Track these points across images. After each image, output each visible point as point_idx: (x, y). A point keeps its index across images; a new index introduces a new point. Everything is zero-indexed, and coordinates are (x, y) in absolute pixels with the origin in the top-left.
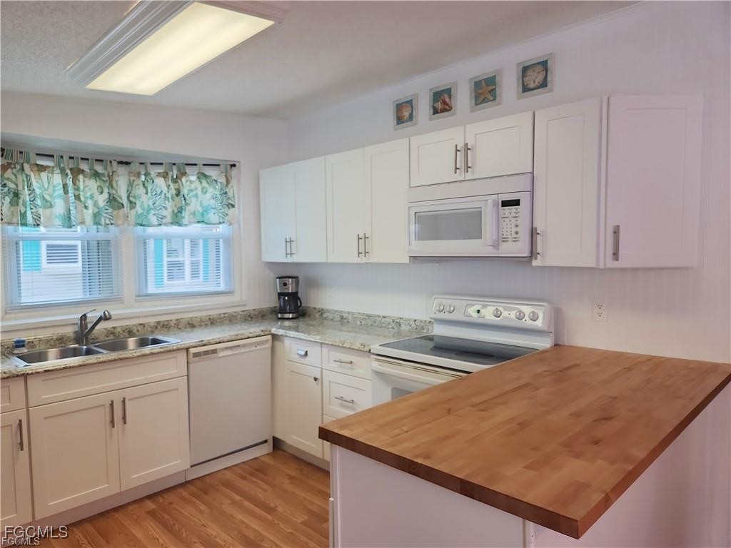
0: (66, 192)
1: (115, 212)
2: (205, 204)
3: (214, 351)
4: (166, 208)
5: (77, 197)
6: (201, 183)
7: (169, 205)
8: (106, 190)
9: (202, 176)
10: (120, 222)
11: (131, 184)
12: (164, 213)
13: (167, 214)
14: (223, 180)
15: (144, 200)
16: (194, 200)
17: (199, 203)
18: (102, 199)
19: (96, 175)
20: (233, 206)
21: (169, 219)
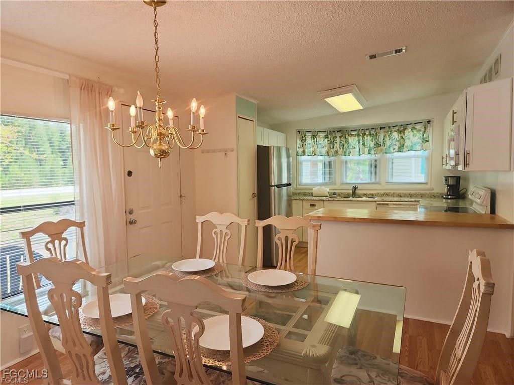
0: (359, 142)
1: (377, 149)
2: (413, 142)
3: (387, 204)
4: (396, 145)
5: (363, 144)
6: (413, 132)
7: (398, 144)
8: (374, 140)
9: (413, 129)
10: (378, 152)
11: (384, 137)
12: (395, 147)
13: (396, 148)
14: (423, 129)
15: (388, 143)
16: (407, 140)
17: (410, 142)
18: (372, 144)
19: (370, 135)
20: (427, 141)
21: (397, 150)
